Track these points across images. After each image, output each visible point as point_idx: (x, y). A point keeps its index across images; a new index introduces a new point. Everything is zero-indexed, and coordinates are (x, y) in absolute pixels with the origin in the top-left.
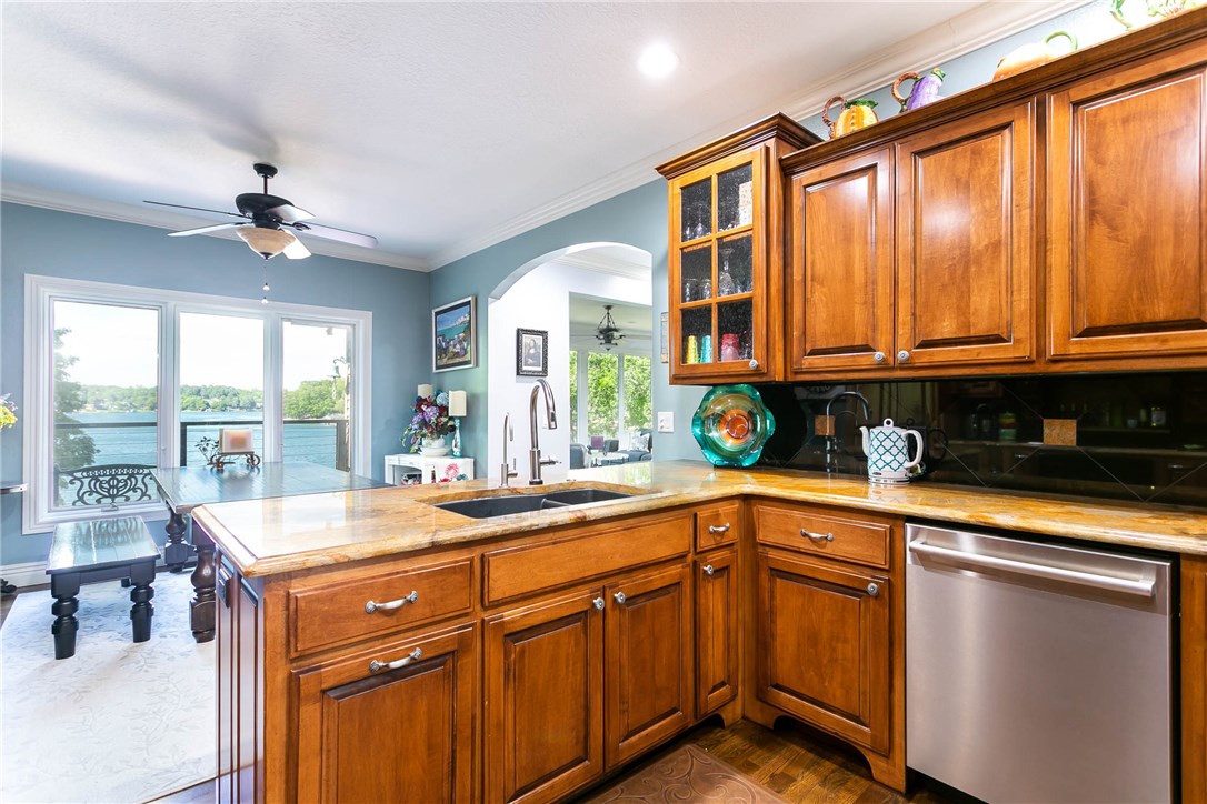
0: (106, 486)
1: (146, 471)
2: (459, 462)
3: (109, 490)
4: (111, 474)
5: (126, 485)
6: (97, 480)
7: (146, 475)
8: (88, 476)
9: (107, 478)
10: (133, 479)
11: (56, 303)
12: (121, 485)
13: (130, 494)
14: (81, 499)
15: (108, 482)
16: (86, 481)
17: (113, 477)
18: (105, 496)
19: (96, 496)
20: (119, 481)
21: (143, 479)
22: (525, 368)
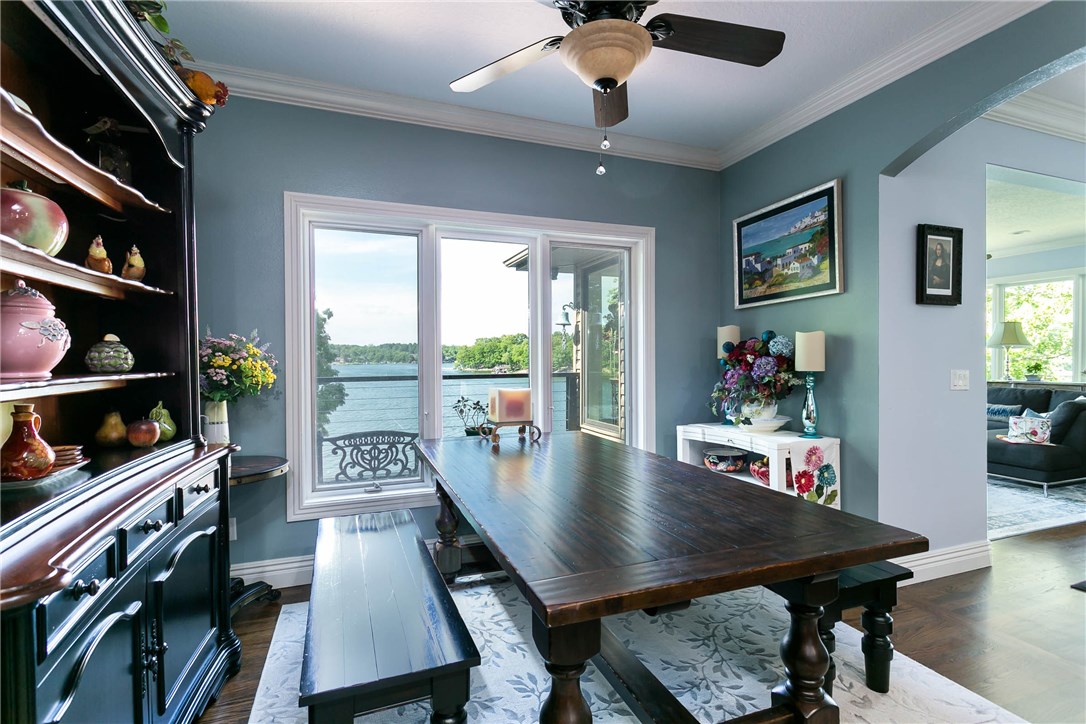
0: (367, 457)
1: (408, 439)
2: (820, 443)
3: (370, 461)
4: (372, 443)
5: (386, 457)
6: (359, 450)
7: (407, 444)
8: (350, 445)
9: (368, 448)
10: (394, 449)
11: (316, 230)
12: (382, 456)
13: (391, 467)
14: (343, 472)
15: (369, 452)
16: (348, 450)
17: (375, 447)
18: (366, 469)
19: (358, 469)
20: (380, 452)
21: (404, 448)
22: (930, 291)
